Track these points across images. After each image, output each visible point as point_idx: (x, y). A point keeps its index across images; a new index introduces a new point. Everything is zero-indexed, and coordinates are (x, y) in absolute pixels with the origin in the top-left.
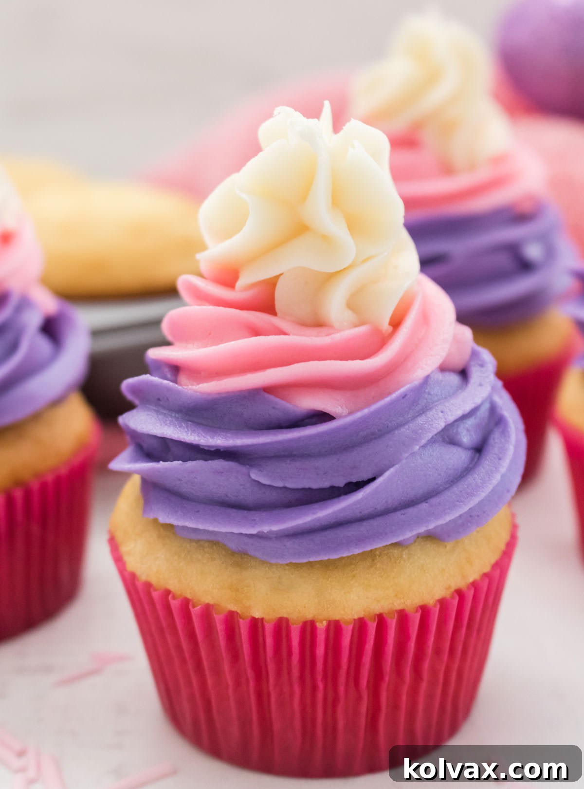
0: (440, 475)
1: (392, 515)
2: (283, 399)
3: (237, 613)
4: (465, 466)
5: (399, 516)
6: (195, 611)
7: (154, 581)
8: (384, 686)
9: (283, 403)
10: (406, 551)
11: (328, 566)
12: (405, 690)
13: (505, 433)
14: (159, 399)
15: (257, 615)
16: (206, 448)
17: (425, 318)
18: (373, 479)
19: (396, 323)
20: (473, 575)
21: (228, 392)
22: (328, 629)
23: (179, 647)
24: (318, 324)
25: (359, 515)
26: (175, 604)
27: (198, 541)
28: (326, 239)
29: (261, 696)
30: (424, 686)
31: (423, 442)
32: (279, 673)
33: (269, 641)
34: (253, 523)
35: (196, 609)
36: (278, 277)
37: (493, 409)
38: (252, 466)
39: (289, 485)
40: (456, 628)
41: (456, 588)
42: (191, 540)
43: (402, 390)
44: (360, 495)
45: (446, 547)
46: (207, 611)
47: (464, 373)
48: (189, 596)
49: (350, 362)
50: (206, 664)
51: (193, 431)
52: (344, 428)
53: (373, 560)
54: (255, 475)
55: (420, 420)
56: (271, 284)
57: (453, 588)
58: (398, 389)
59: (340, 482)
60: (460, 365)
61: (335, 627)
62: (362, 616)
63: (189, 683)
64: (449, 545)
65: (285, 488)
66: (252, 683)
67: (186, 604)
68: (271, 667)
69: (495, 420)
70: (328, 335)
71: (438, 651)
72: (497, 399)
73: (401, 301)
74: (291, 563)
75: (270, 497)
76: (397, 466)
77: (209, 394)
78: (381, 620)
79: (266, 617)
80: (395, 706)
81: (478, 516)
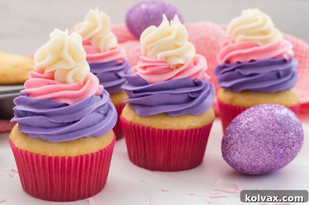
0: (96, 120)
1: (84, 129)
2: (57, 100)
3: (45, 155)
4: (102, 118)
5: (86, 130)
6: (34, 156)
7: (23, 149)
8: (82, 175)
9: (57, 101)
10: (88, 140)
11: (68, 143)
12: (88, 176)
13: (112, 110)
14: (24, 102)
15: (50, 156)
16: (37, 113)
17: (92, 83)
18: (79, 120)
19: (84, 83)
20: (105, 147)
21: (43, 99)
22: (68, 158)
23: (29, 167)
24: (65, 82)
25: (76, 129)
26: (28, 154)
27: (34, 138)
28: (67, 61)
29: (51, 178)
30: (92, 176)
31: (92, 111)
32: (55, 171)
33: (53, 163)
34: (50, 131)
35: (34, 155)
36: (55, 71)
37: (109, 105)
38: (49, 117)
39: (58, 122)
40: (100, 160)
41: (100, 149)
42: (33, 138)
43: (87, 98)
44: (76, 124)
45: (97, 139)
46: (37, 155)
47: (101, 96)
48: (32, 152)
49: (73, 91)
50: (36, 171)
51: (34, 109)
52: (72, 107)
53: (79, 142)
54: (50, 119)
55: (91, 106)
56: (53, 73)
57: (99, 150)
58: (85, 98)
59: (71, 121)
60: (100, 94)
61: (70, 158)
62: (77, 156)
63: (31, 177)
64: (98, 139)
65: (57, 123)
66: (48, 175)
67: (31, 154)
68: (54, 170)
69: (110, 108)
70: (68, 85)
71: (96, 167)
72: (109, 103)
73: (85, 77)
74: (59, 142)
75: (54, 125)
76: (85, 117)
77: (38, 99)
78: (82, 157)
79: (53, 156)
80: (85, 182)
81: (106, 131)
